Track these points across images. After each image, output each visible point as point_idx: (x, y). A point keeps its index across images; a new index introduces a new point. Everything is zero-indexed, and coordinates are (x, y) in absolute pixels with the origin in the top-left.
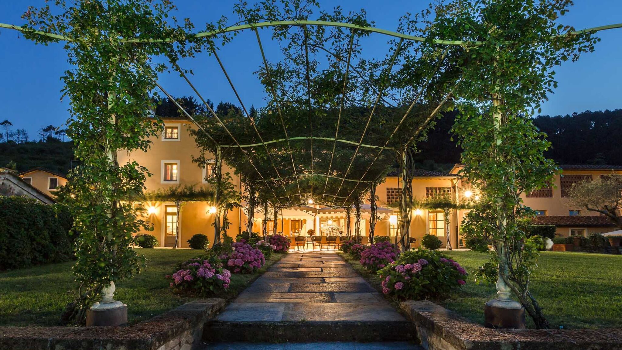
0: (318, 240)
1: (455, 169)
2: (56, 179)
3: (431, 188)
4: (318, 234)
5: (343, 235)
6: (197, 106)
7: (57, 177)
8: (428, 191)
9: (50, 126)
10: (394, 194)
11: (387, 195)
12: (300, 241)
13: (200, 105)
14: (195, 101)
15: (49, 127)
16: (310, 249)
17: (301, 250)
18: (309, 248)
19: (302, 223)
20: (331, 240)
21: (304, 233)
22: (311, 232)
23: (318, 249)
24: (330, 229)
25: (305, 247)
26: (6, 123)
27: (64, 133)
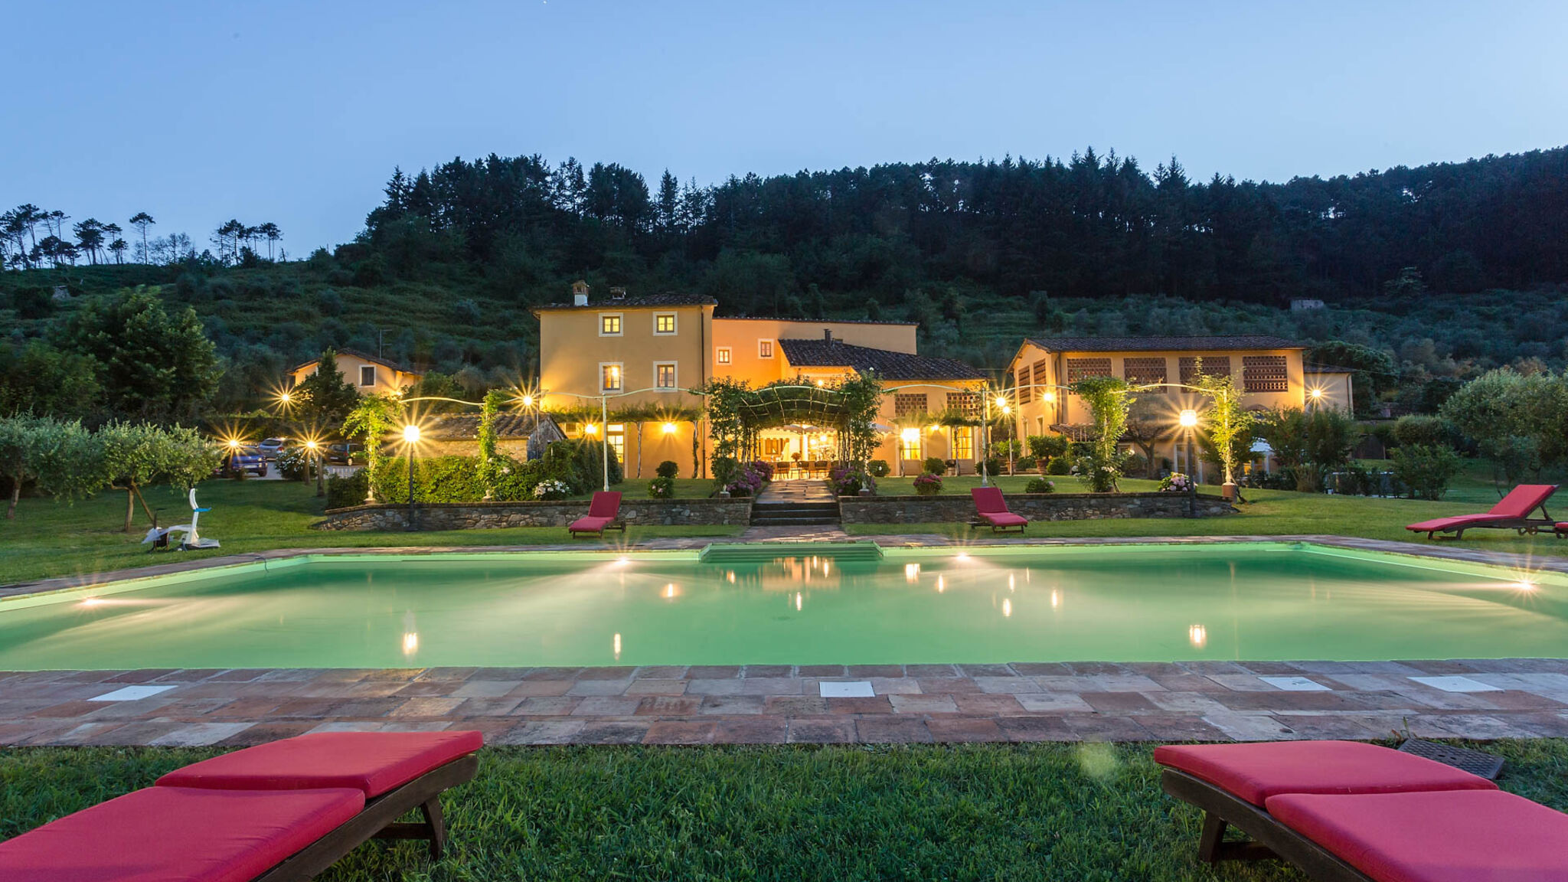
0: (805, 466)
1: (1024, 347)
2: (373, 368)
3: (953, 394)
4: (805, 458)
5: (836, 459)
6: (548, 174)
7: (375, 366)
8: (950, 398)
9: (232, 221)
10: (904, 402)
11: (896, 404)
12: (784, 467)
13: (555, 173)
14: (545, 165)
15: (230, 225)
16: (796, 476)
17: (785, 478)
18: (794, 475)
19: (782, 443)
20: (820, 466)
21: (787, 456)
22: (796, 456)
23: (806, 476)
24: (822, 450)
25: (790, 475)
26: (142, 218)
27: (258, 235)
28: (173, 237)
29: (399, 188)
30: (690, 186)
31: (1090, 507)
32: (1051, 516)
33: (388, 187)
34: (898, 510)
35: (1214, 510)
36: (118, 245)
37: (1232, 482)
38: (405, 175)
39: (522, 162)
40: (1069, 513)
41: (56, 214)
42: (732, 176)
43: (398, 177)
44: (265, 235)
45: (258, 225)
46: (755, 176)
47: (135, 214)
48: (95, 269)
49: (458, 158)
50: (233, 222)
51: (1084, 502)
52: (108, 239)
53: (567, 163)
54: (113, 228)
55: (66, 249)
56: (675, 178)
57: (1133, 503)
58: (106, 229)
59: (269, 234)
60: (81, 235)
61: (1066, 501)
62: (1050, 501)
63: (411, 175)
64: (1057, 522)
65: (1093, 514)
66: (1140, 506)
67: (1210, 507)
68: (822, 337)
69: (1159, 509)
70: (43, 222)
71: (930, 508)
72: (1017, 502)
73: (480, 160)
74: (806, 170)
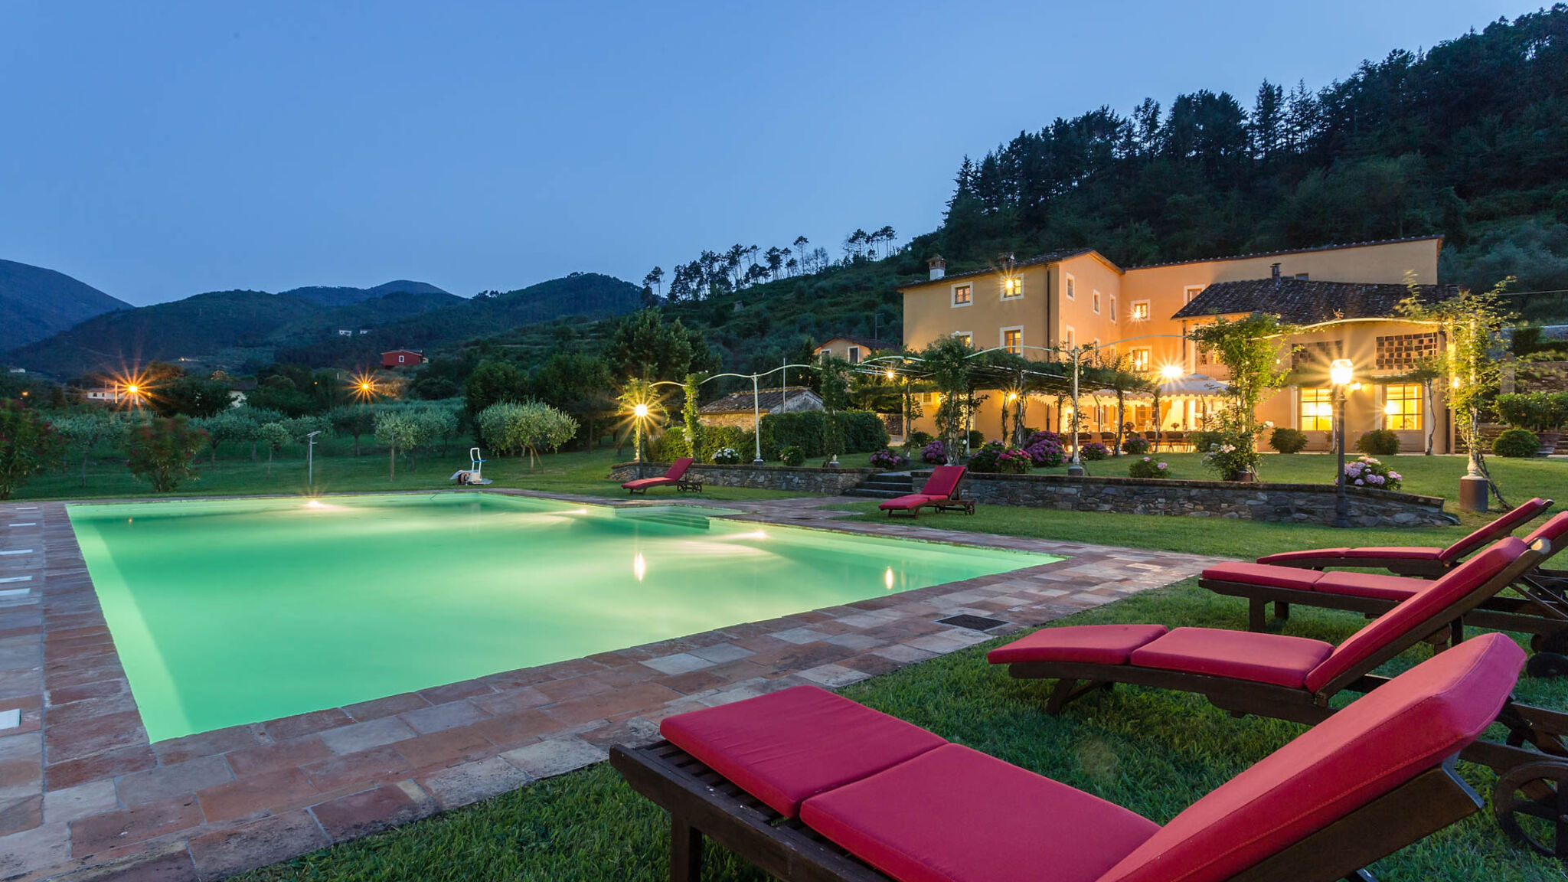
2: (857, 349)
7: (858, 347)
8: (1382, 344)
26: (801, 239)
27: (879, 238)
28: (816, 251)
29: (967, 174)
30: (1296, 93)
31: (1190, 499)
32: (1136, 507)
33: (958, 176)
34: (964, 488)
35: (1402, 517)
36: (792, 263)
37: (1478, 474)
38: (973, 162)
39: (1088, 118)
40: (1160, 506)
41: (754, 247)
42: (1366, 62)
43: (967, 165)
44: (885, 237)
45: (879, 230)
46: (1402, 52)
47: (797, 239)
48: (777, 284)
49: (1023, 133)
50: (859, 230)
51: (1180, 492)
52: (785, 260)
53: (1142, 105)
54: (787, 251)
55: (762, 272)
56: (1279, 88)
57: (1255, 499)
58: (783, 253)
59: (887, 236)
60: (769, 260)
61: (1156, 489)
62: (1135, 488)
63: (978, 159)
64: (1142, 517)
65: (1194, 510)
66: (1268, 503)
67: (1396, 512)
68: (1268, 274)
69: (1300, 510)
70: (745, 255)
71: (995, 489)
72: (1092, 487)
73: (1047, 128)
74: (1502, 19)
